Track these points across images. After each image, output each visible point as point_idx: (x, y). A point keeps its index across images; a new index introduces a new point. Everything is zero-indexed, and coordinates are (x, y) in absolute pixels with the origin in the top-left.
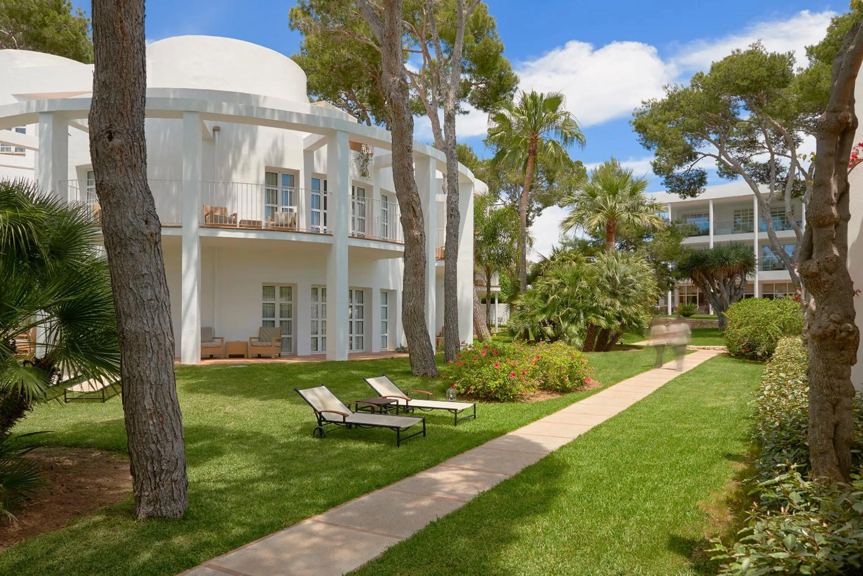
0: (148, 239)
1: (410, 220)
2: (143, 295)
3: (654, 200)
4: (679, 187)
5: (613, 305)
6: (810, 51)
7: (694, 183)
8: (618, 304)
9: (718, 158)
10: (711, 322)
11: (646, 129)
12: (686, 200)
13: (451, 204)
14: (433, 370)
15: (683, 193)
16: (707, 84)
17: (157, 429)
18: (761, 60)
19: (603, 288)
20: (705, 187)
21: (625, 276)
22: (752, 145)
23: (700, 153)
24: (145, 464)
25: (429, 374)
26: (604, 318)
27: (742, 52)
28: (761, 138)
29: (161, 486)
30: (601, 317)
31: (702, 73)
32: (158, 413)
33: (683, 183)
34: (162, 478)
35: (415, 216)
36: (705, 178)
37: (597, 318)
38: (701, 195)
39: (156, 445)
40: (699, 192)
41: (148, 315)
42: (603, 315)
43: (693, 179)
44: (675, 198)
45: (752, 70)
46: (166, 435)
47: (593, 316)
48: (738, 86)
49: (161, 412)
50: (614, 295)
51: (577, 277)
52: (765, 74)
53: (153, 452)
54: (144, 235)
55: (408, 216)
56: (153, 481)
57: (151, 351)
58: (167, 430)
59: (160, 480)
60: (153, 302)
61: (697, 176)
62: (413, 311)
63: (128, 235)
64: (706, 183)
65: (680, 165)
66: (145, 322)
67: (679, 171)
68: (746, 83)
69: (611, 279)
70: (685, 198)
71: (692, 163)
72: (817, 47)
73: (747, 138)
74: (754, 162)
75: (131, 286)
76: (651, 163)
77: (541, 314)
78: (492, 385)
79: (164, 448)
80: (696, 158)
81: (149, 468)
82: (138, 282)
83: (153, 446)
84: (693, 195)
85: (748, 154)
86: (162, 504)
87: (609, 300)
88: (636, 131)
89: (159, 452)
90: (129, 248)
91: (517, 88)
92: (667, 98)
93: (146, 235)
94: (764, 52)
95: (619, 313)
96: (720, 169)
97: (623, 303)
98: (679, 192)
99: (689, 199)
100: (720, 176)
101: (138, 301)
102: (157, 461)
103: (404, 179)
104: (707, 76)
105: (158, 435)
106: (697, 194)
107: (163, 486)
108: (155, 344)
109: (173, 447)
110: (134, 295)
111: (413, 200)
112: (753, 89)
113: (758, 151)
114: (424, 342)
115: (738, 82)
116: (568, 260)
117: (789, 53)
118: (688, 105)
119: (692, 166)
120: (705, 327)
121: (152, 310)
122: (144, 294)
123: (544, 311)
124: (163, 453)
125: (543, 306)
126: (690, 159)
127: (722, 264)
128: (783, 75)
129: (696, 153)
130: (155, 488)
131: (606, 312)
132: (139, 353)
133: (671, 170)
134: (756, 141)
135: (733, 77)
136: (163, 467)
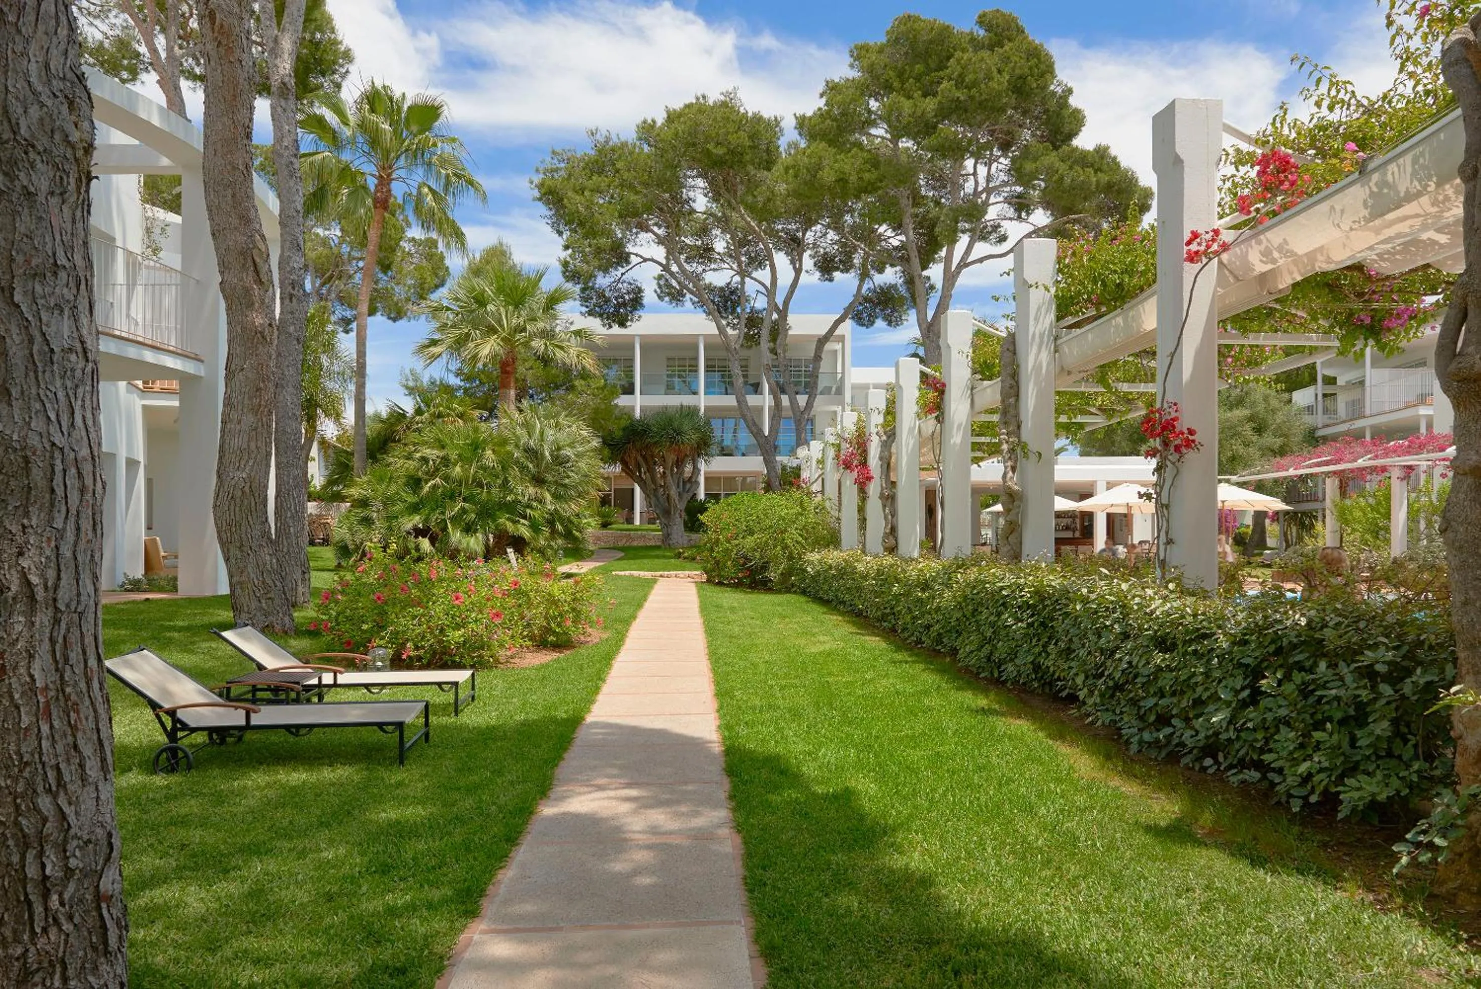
0: (76, 160)
1: (247, 291)
2: (50, 331)
3: (572, 323)
4: (600, 307)
5: (541, 501)
6: (802, 123)
7: (624, 305)
8: (548, 497)
9: (666, 268)
10: (644, 536)
11: (562, 199)
12: (611, 331)
13: (290, 272)
14: (287, 619)
15: (608, 318)
16: (662, 140)
17: (60, 748)
18: (741, 121)
19: (523, 468)
20: (640, 313)
21: (559, 449)
22: (705, 254)
23: (637, 255)
24: (15, 859)
25: (278, 628)
26: (526, 522)
27: (711, 102)
28: (720, 246)
29: (63, 920)
30: (522, 521)
31: (654, 121)
32: (67, 698)
33: (607, 301)
34: (66, 896)
35: (260, 282)
36: (641, 298)
37: (515, 522)
38: (634, 325)
39: (55, 797)
40: (632, 320)
41: (61, 395)
42: (525, 517)
43: (623, 297)
44: (595, 325)
45: (728, 133)
46: (82, 766)
47: (508, 519)
48: (708, 153)
49: (74, 697)
50: (539, 481)
51: (476, 447)
52: (748, 143)
53: (45, 820)
54: (69, 142)
55: (242, 280)
56: (39, 909)
57: (64, 509)
58: (87, 750)
59: (62, 904)
60: (73, 357)
61: (628, 293)
62: (247, 489)
63: (23, 131)
64: (642, 305)
65: (606, 271)
66: (53, 416)
67: (602, 281)
68: (720, 151)
69: (533, 454)
70: (611, 327)
71: (621, 270)
72: (810, 118)
73: (699, 243)
74: (707, 282)
75: (17, 298)
76: (560, 261)
77: (410, 515)
78: (456, 636)
79: (77, 803)
80: (628, 262)
81: (32, 871)
82: (38, 289)
83: (45, 803)
84: (622, 324)
85: (700, 269)
86: (71, 972)
87: (531, 490)
88: (540, 199)
89: (63, 816)
90: (22, 175)
91: (347, 72)
92: (593, 152)
93: (73, 146)
94: (742, 110)
95: (551, 514)
96: (660, 287)
97: (556, 497)
98: (601, 316)
99: (616, 330)
100: (659, 297)
101: (36, 348)
102: (55, 845)
103: (234, 196)
104: (661, 128)
105: (63, 766)
106: (629, 323)
107: (70, 918)
108: (73, 485)
109: (98, 798)
110: (26, 325)
111: (255, 247)
112: (729, 164)
113: (713, 266)
114: (268, 558)
115: (710, 146)
116: (448, 415)
117: (776, 118)
118: (629, 170)
119: (623, 274)
120: (635, 544)
121: (69, 384)
122: (53, 328)
123: (414, 509)
124: (72, 818)
125: (411, 499)
126: (619, 264)
127: (673, 441)
128: (768, 151)
129: (629, 254)
130: (45, 930)
131: (528, 511)
132: (27, 514)
133: (592, 276)
134: (712, 249)
135: (702, 138)
136: (73, 863)
